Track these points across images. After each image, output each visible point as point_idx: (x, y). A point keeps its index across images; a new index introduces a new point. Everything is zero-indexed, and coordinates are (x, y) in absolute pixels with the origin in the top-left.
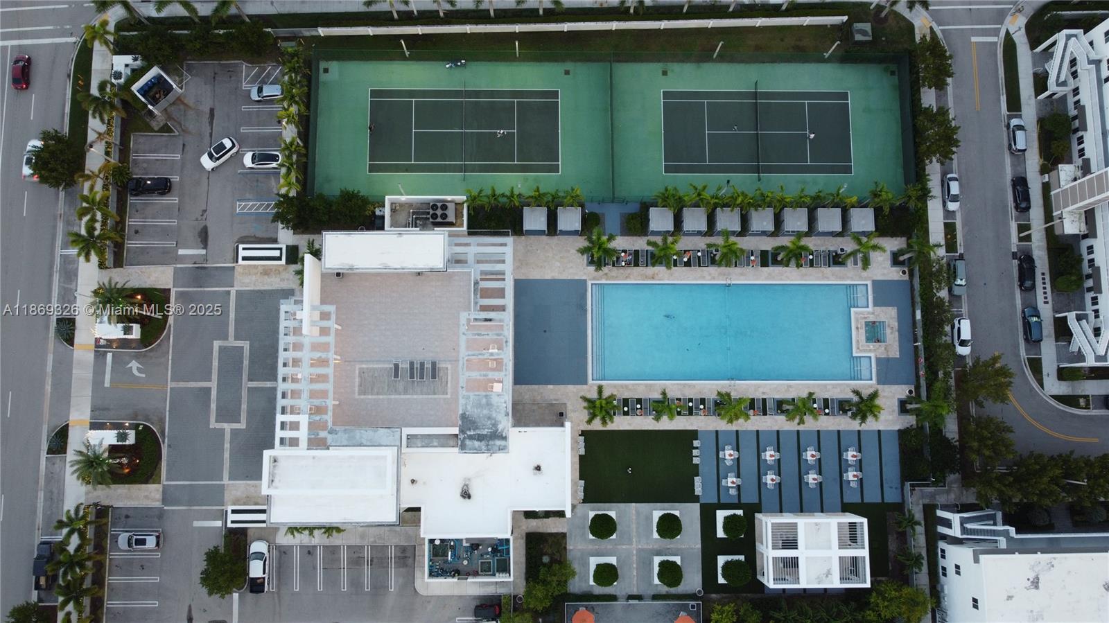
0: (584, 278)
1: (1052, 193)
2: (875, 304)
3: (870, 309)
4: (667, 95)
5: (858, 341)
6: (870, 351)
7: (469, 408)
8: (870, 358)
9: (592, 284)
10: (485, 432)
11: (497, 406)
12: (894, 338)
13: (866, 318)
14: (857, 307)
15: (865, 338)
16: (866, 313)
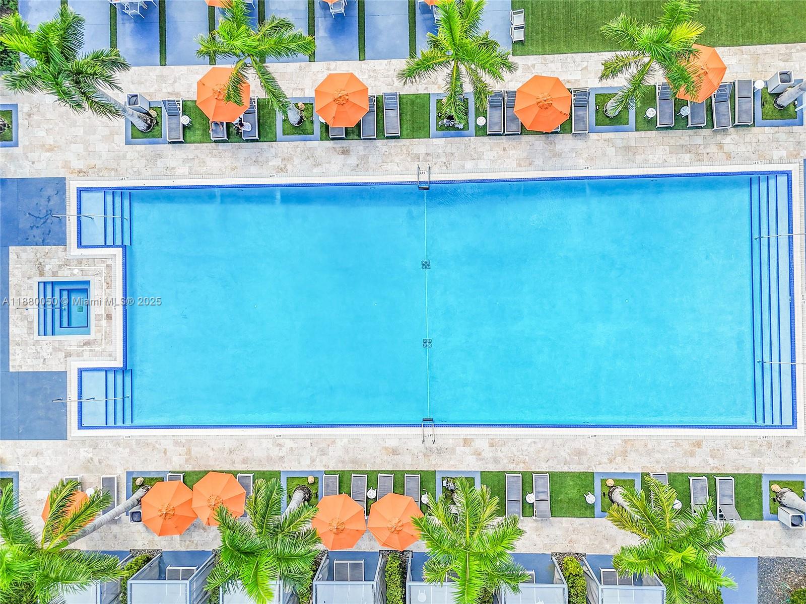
2: (61, 377)
3: (75, 365)
5: (109, 285)
8: (80, 245)
9: (794, 426)
12: (18, 293)
13: (87, 343)
14: (107, 370)
15: (95, 293)
16: (86, 354)
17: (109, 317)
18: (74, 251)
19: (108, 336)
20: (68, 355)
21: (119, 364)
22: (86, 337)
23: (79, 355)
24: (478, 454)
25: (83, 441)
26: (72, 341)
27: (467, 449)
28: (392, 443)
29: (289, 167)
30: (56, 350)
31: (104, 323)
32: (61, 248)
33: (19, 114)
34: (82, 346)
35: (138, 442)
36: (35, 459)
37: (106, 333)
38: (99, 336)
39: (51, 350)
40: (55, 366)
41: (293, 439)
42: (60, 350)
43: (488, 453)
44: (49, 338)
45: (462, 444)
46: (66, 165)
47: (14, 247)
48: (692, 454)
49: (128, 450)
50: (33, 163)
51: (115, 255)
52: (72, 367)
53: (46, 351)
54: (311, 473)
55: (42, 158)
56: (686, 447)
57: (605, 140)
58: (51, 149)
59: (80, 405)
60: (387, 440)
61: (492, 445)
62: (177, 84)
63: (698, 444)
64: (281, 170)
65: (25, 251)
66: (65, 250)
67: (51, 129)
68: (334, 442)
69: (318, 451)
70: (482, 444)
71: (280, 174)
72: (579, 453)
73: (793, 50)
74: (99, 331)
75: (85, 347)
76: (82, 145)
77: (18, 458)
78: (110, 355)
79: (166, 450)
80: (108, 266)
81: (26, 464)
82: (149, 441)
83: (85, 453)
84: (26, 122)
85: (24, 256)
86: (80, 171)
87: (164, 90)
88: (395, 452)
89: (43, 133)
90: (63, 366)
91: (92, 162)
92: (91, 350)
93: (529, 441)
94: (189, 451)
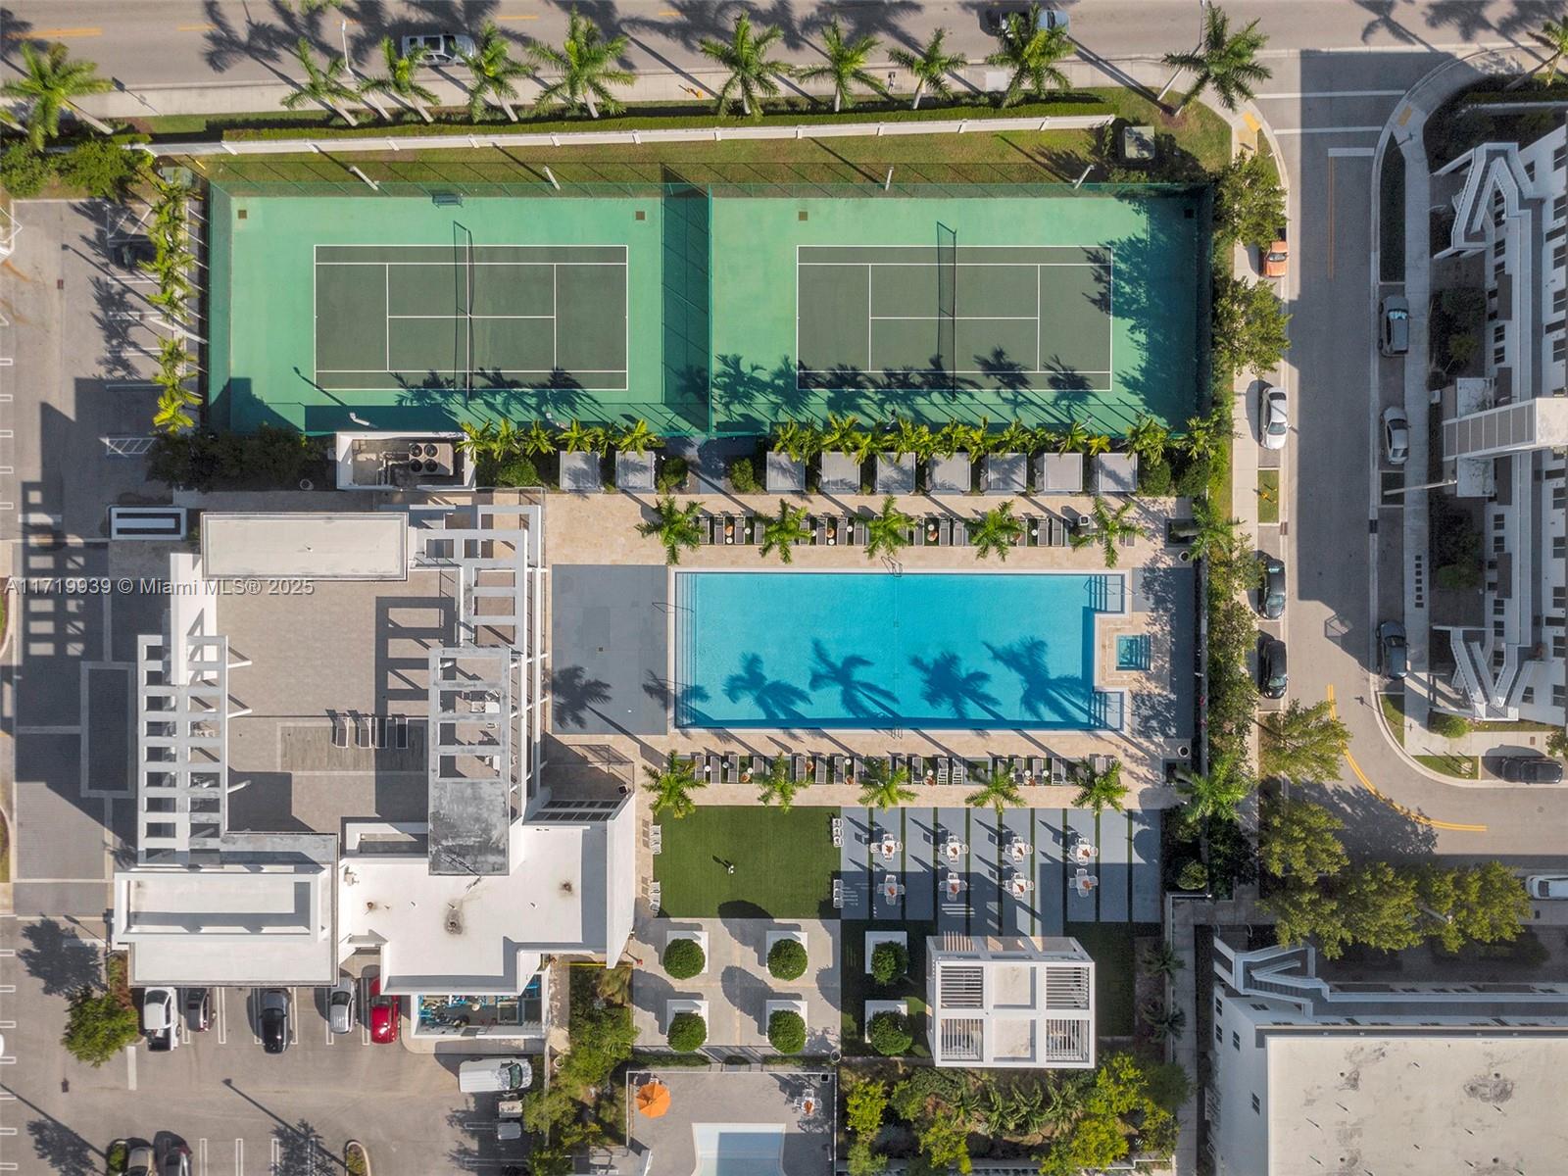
0: (665, 563)
1: (1445, 423)
2: (1136, 608)
3: (1126, 616)
4: (806, 253)
5: (1104, 667)
6: (1123, 684)
7: (445, 803)
8: (1123, 694)
9: (677, 574)
10: (471, 842)
11: (491, 801)
12: (1164, 663)
13: (1118, 630)
14: (1106, 611)
15: (1115, 663)
16: (1119, 622)
17: (1104, 647)
18: (1125, 690)
19: (1104, 634)
20: (1131, 623)
21: (1097, 616)
22: (1120, 634)
23: (1124, 623)
26: (1129, 632)
28: (920, 563)
31: (1107, 643)
32: (1135, 692)
34: (1122, 627)
35: (1086, 566)
37: (1106, 637)
38: (1110, 635)
40: (1139, 615)
41: (984, 567)
42: (1136, 626)
45: (877, 562)
48: (737, 557)
49: (1093, 560)
51: (1099, 686)
52: (1128, 614)
56: (739, 561)
59: (1123, 591)
60: (924, 565)
61: (858, 562)
62: (1057, 796)
63: (733, 563)
64: (988, 739)
66: (1132, 691)
68: (956, 564)
69: (969, 558)
70: (865, 563)
72: (804, 557)
74: (1110, 638)
75: (1120, 627)
77: (1165, 556)
78: (1103, 621)
79: (1067, 560)
80: (1104, 680)
81: (1159, 552)
82: (1079, 566)
83: (1121, 559)
88: (919, 558)
90: (1134, 615)
92: (1116, 625)
93: (834, 564)
94: (1052, 560)
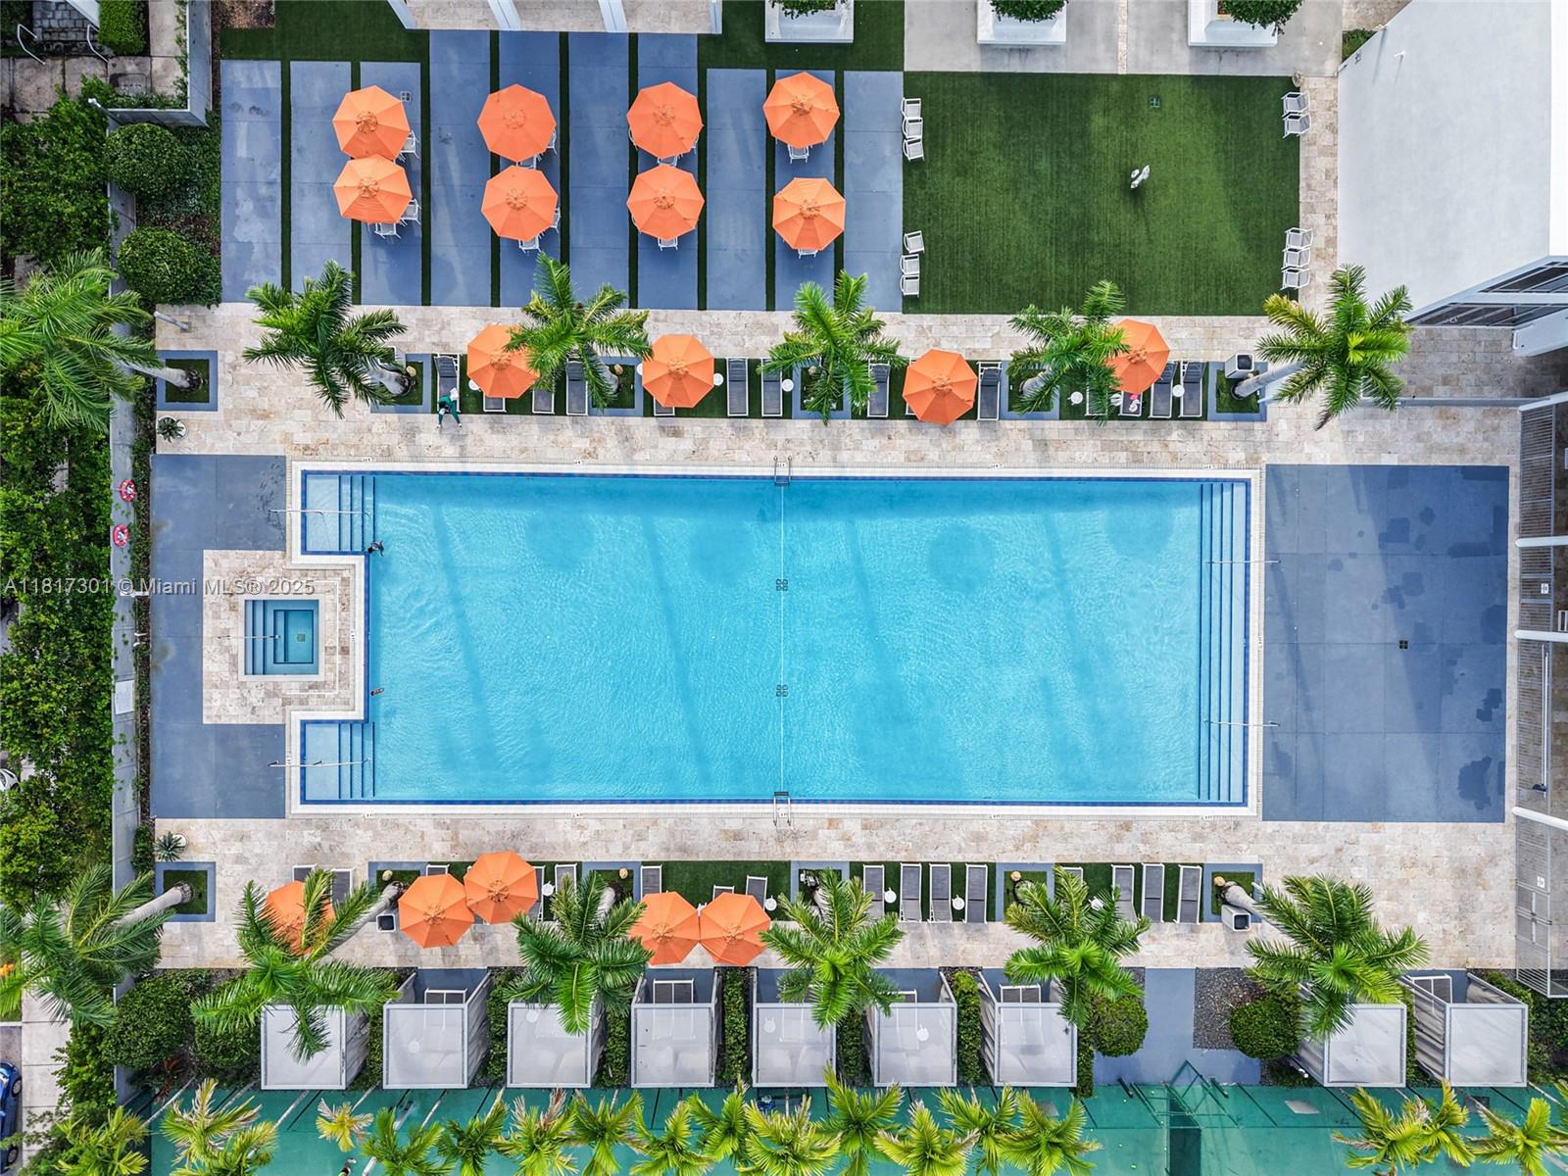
0: (1271, 826)
2: (277, 732)
3: (297, 716)
5: (345, 607)
6: (304, 572)
8: (304, 550)
9: (1244, 803)
12: (216, 615)
13: (313, 686)
14: (341, 723)
15: (322, 615)
16: (313, 702)
17: (345, 651)
18: (299, 559)
19: (344, 678)
20: (287, 702)
21: (358, 714)
22: (313, 678)
23: (303, 702)
24: (846, 838)
25: (308, 821)
26: (290, 683)
27: (832, 833)
28: (734, 825)
29: (601, 451)
30: (271, 694)
31: (338, 658)
32: (278, 554)
33: (220, 365)
34: (306, 691)
35: (385, 823)
36: (238, 844)
37: (340, 672)
38: (331, 676)
39: (262, 695)
40: (269, 717)
41: (600, 818)
42: (276, 695)
43: (860, 838)
44: (260, 678)
45: (826, 825)
46: (287, 438)
47: (210, 551)
48: (1119, 839)
49: (370, 833)
50: (239, 434)
51: (354, 566)
52: (293, 719)
53: (255, 697)
54: (624, 864)
55: (253, 427)
56: (1112, 830)
57: (1020, 430)
58: (265, 416)
59: (304, 770)
60: (727, 821)
61: (865, 827)
62: (444, 332)
63: (1127, 826)
64: (590, 454)
65: (226, 557)
66: (284, 556)
67: (266, 388)
68: (655, 823)
69: (633, 835)
70: (853, 827)
71: (587, 461)
72: (978, 838)
73: (1256, 325)
74: (331, 670)
75: (311, 692)
76: (309, 412)
77: (214, 843)
78: (346, 703)
79: (423, 833)
80: (343, 580)
81: (227, 852)
82: (401, 821)
83: (310, 837)
84: (229, 377)
85: (225, 564)
86: (307, 448)
87: (428, 340)
88: (737, 836)
89: (253, 393)
90: (280, 717)
91: (325, 436)
92: (319, 696)
93: (914, 822)
94: (456, 834)
